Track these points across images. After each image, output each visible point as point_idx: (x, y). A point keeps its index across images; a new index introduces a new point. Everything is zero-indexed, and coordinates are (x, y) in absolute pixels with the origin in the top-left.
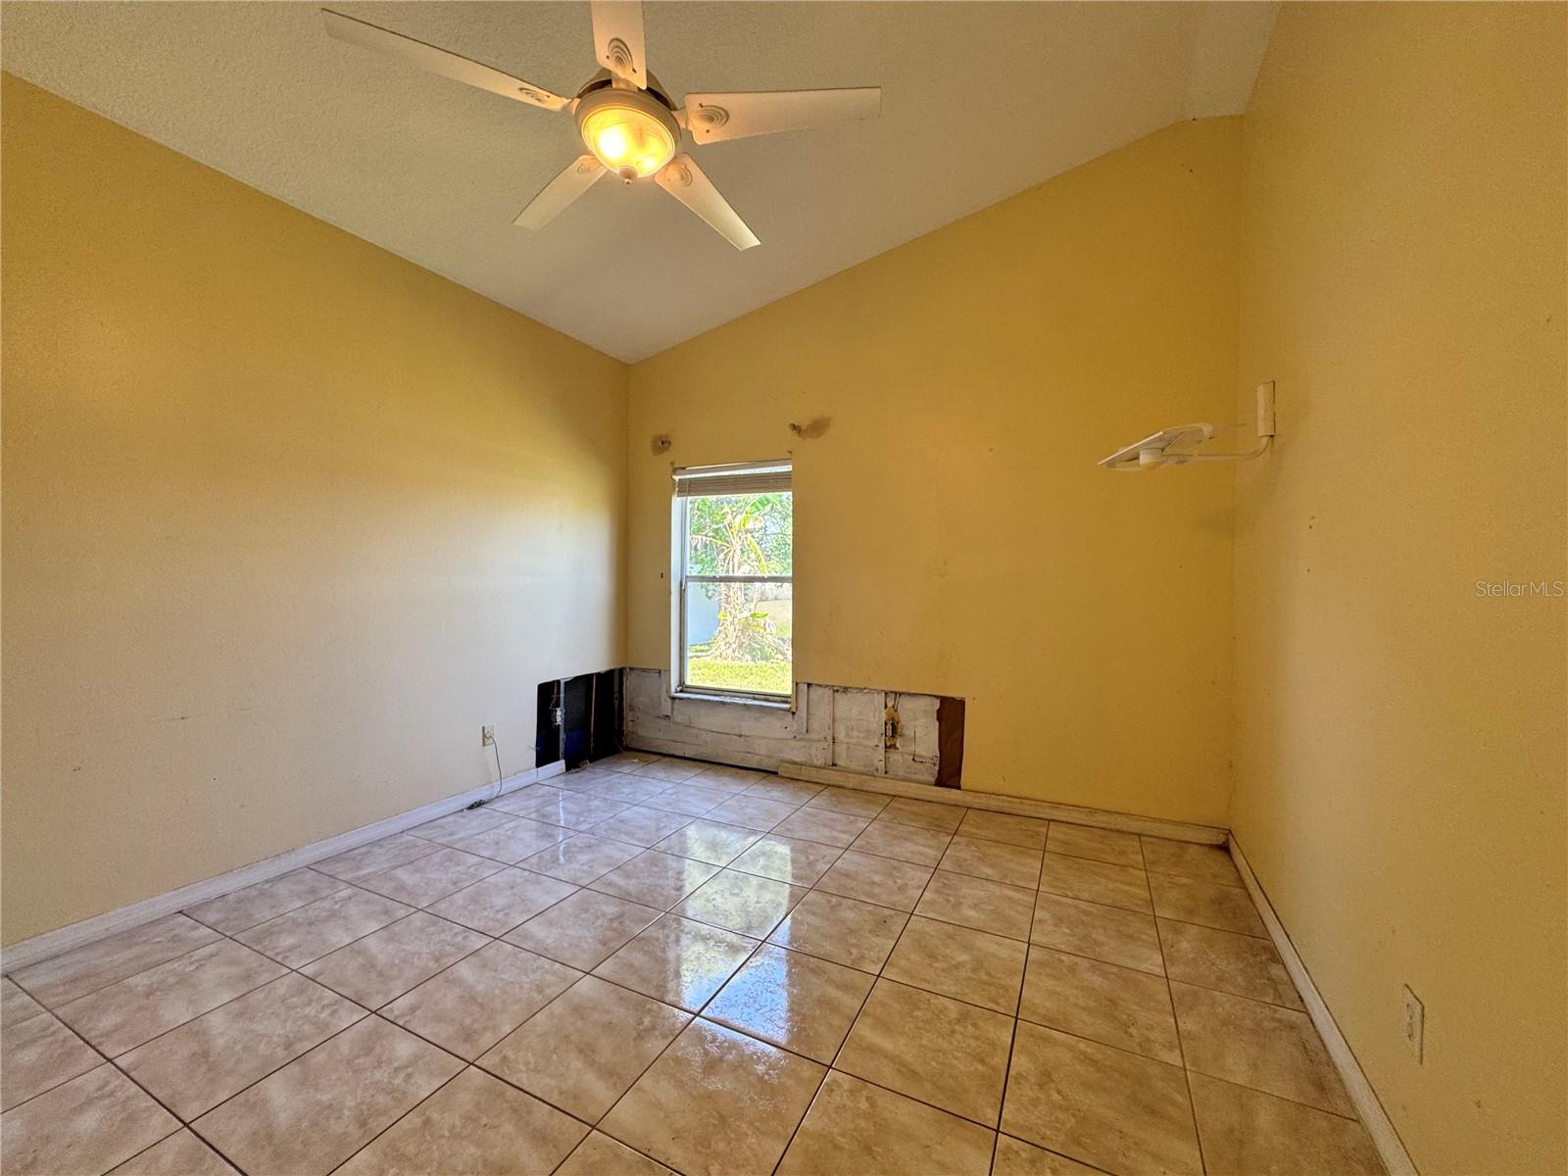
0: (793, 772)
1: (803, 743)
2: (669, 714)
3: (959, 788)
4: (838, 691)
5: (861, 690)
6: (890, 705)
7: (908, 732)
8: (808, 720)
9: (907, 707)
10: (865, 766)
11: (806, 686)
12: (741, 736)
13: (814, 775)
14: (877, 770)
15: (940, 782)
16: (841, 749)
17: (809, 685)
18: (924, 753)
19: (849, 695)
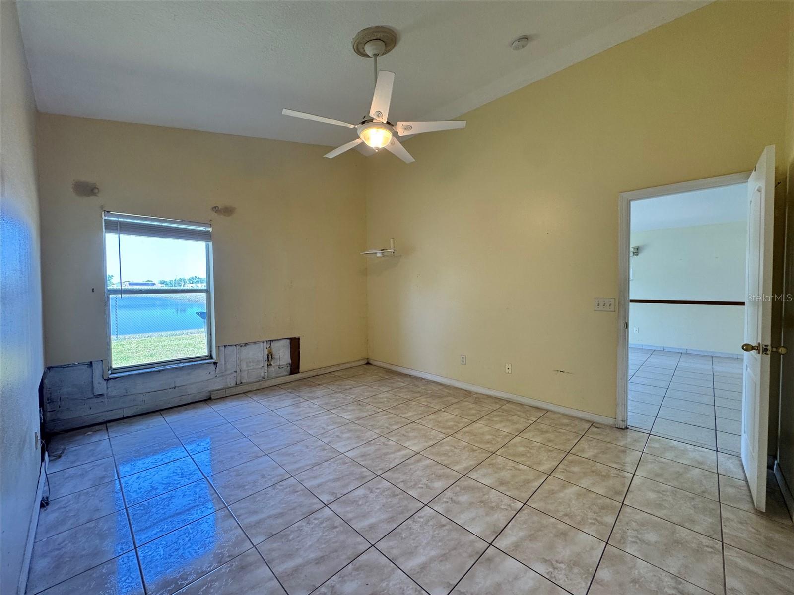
0: (221, 394)
1: (221, 378)
2: (104, 391)
3: (299, 373)
4: (241, 346)
5: (255, 343)
6: (268, 347)
7: (276, 356)
8: (225, 364)
9: (275, 345)
10: (256, 378)
12: (175, 388)
13: (235, 391)
14: (263, 378)
15: (292, 373)
16: (244, 374)
17: (225, 346)
18: (284, 364)
19: (248, 346)
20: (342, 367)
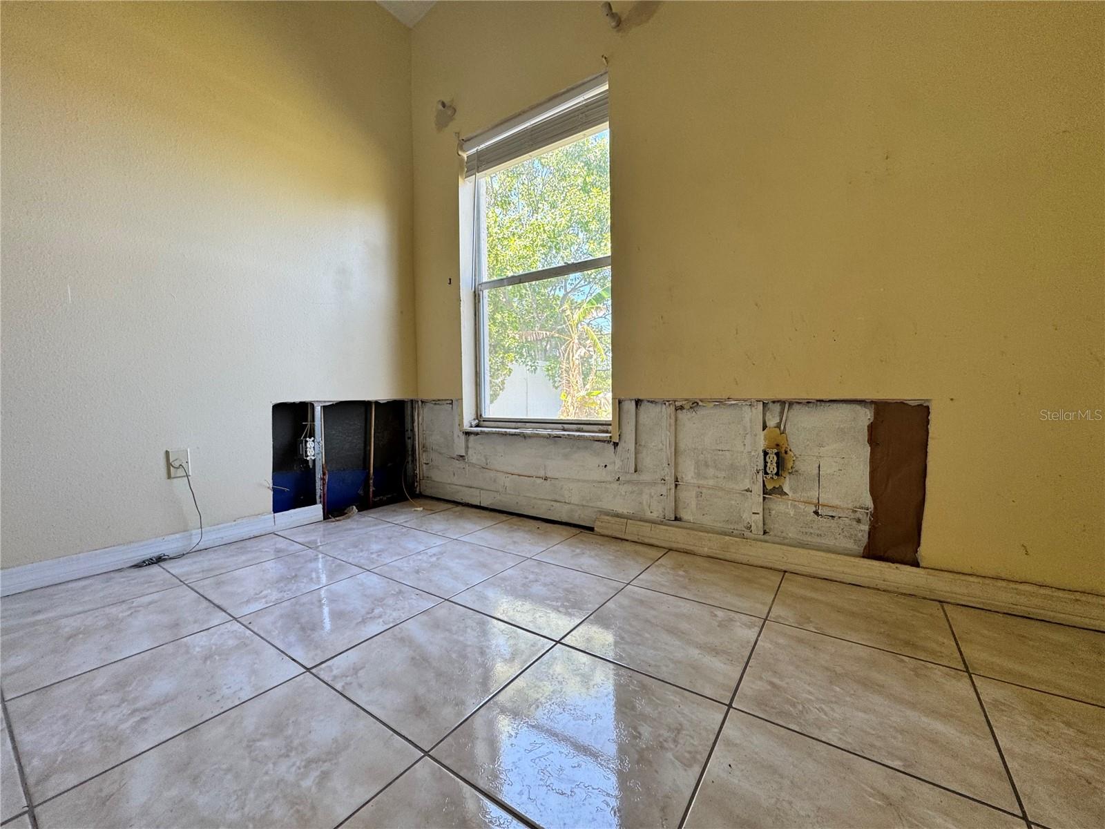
0: (614, 528)
1: (629, 488)
2: (463, 453)
3: (916, 564)
4: (682, 408)
5: (720, 403)
6: (772, 423)
7: (806, 466)
8: (636, 453)
9: (802, 425)
10: (726, 521)
11: (634, 403)
12: (546, 479)
13: (647, 533)
14: (749, 528)
15: (872, 552)
16: (688, 496)
17: (638, 402)
18: (836, 502)
19: (701, 412)
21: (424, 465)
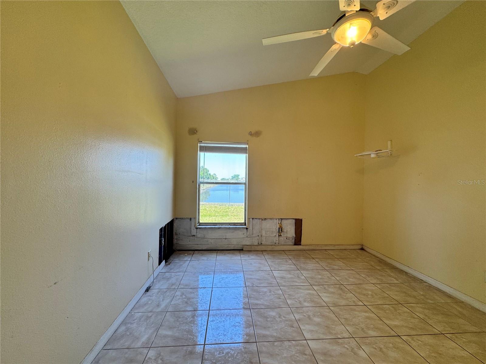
1: (249, 238)
2: (195, 234)
3: (301, 245)
4: (263, 220)
5: (271, 219)
6: (279, 223)
7: (285, 229)
8: (252, 230)
9: (284, 222)
10: (271, 243)
12: (226, 239)
13: (256, 248)
14: (276, 243)
15: (295, 244)
16: (264, 239)
17: (253, 219)
18: (290, 236)
19: (266, 221)
20: (336, 247)
21: (175, 240)
